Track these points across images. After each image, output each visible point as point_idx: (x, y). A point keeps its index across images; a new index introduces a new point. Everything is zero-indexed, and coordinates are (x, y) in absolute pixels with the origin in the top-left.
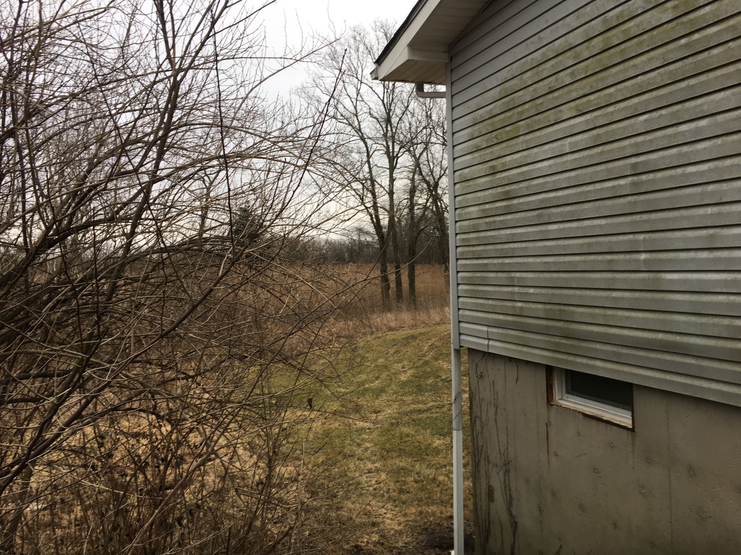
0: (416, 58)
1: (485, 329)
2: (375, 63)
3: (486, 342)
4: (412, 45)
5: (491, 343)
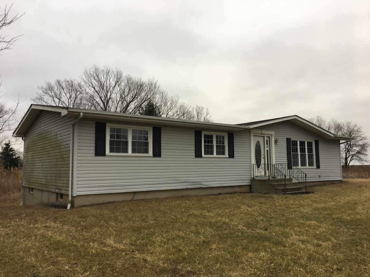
0: (18, 136)
1: (25, 183)
2: (12, 134)
3: (24, 185)
4: (17, 134)
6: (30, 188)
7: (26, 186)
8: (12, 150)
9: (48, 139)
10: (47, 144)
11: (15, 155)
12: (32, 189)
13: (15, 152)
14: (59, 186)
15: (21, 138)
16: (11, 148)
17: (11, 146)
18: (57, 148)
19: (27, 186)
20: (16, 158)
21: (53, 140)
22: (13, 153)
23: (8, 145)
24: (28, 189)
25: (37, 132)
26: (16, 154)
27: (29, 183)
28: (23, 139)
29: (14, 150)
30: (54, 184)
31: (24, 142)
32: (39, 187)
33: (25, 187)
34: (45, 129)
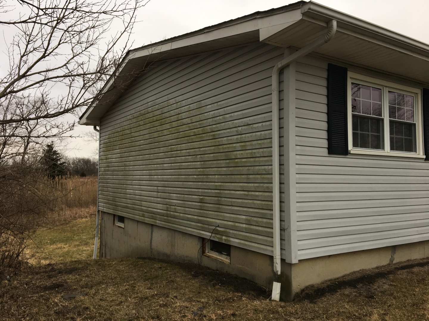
0: (88, 122)
1: (103, 204)
2: (79, 119)
3: (103, 208)
4: (87, 118)
5: (104, 209)
6: (114, 215)
7: (105, 210)
8: (55, 153)
9: (168, 120)
10: (165, 132)
11: (59, 160)
12: (122, 219)
13: (60, 156)
14: (218, 226)
15: (93, 127)
16: (55, 151)
17: (55, 148)
18: (202, 137)
19: (111, 211)
20: (61, 164)
21: (185, 121)
22: (58, 157)
23: (50, 147)
24: (111, 218)
25: (133, 112)
26: (61, 158)
27: (115, 206)
28: (95, 128)
29: (58, 154)
30: (196, 217)
31: (100, 134)
32: (143, 218)
33: (103, 213)
34: (156, 101)
